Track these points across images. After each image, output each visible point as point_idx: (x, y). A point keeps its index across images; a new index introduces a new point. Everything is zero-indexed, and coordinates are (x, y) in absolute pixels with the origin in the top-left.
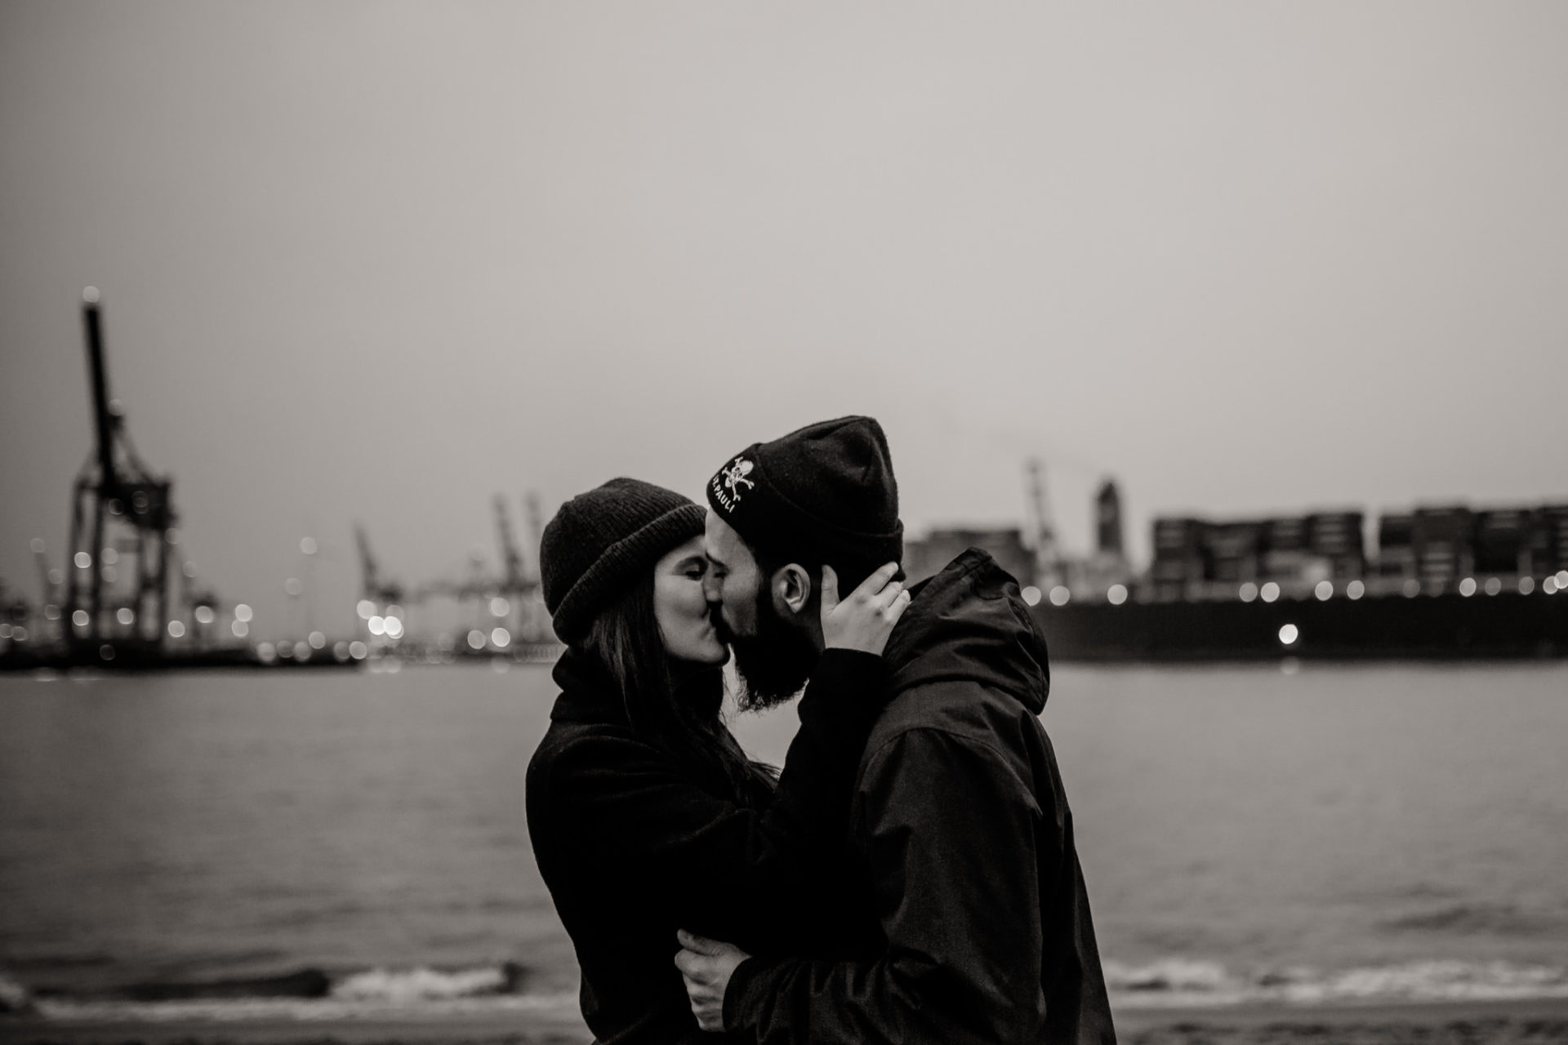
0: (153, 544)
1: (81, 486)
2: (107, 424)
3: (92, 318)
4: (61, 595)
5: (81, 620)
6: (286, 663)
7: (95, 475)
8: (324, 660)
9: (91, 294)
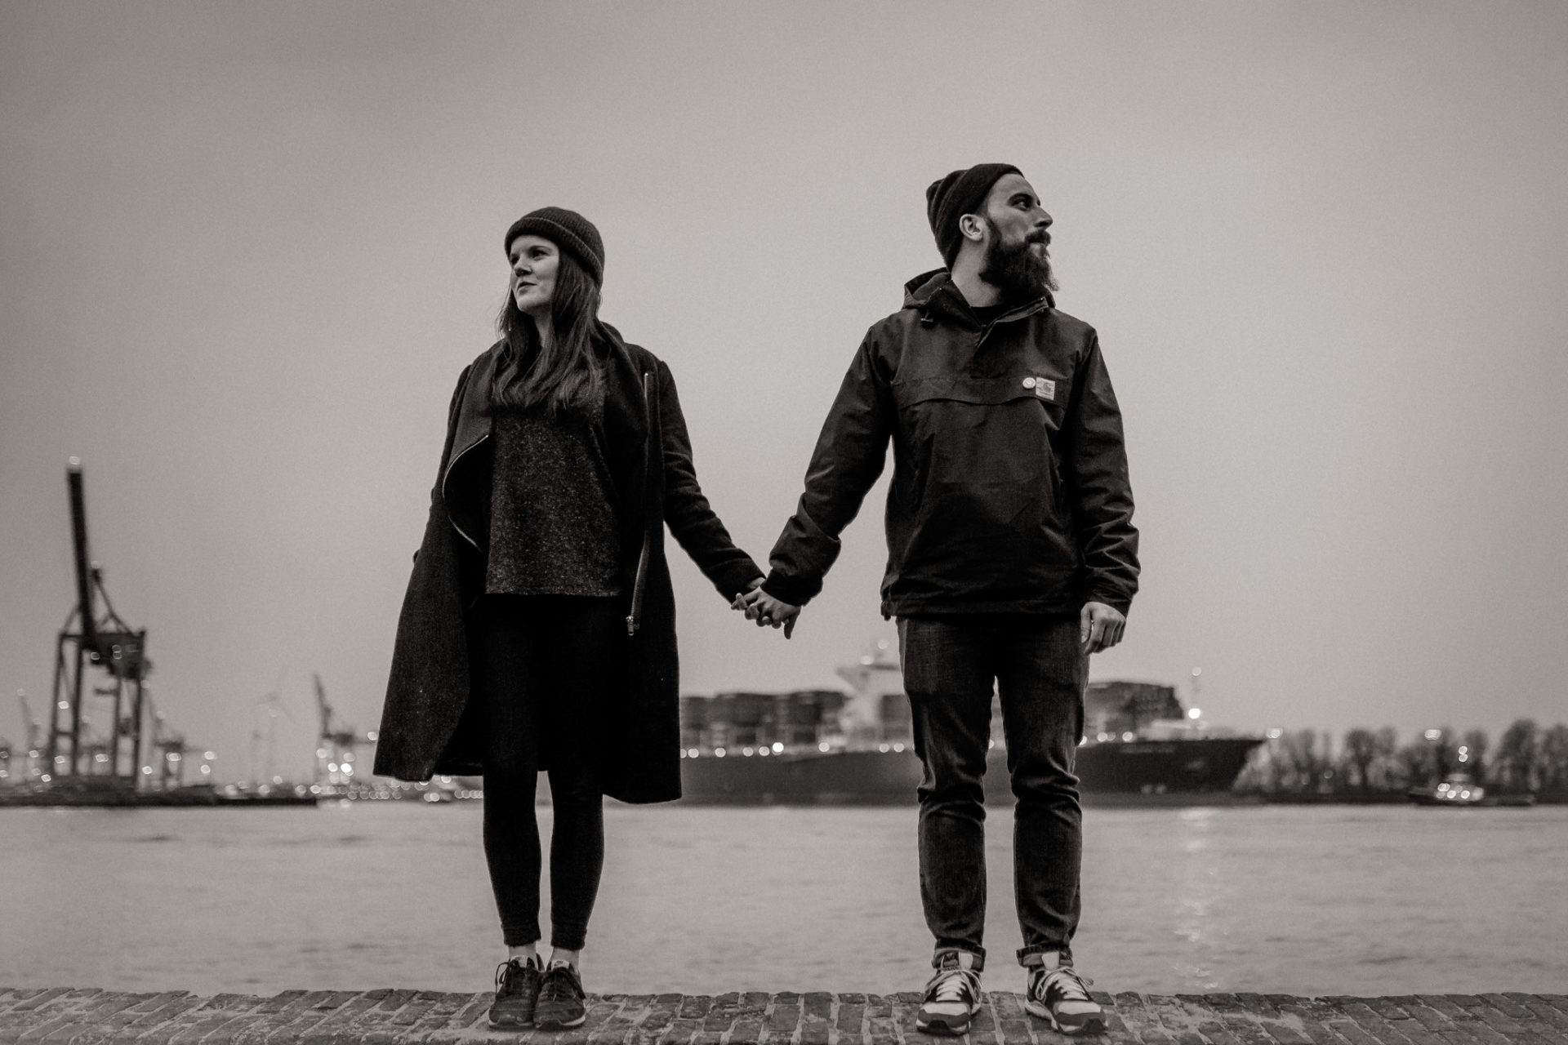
0: (128, 688)
1: (64, 637)
2: (87, 579)
3: (75, 481)
4: (43, 740)
5: (62, 763)
6: (251, 801)
7: (76, 627)
8: (284, 799)
9: (75, 462)
